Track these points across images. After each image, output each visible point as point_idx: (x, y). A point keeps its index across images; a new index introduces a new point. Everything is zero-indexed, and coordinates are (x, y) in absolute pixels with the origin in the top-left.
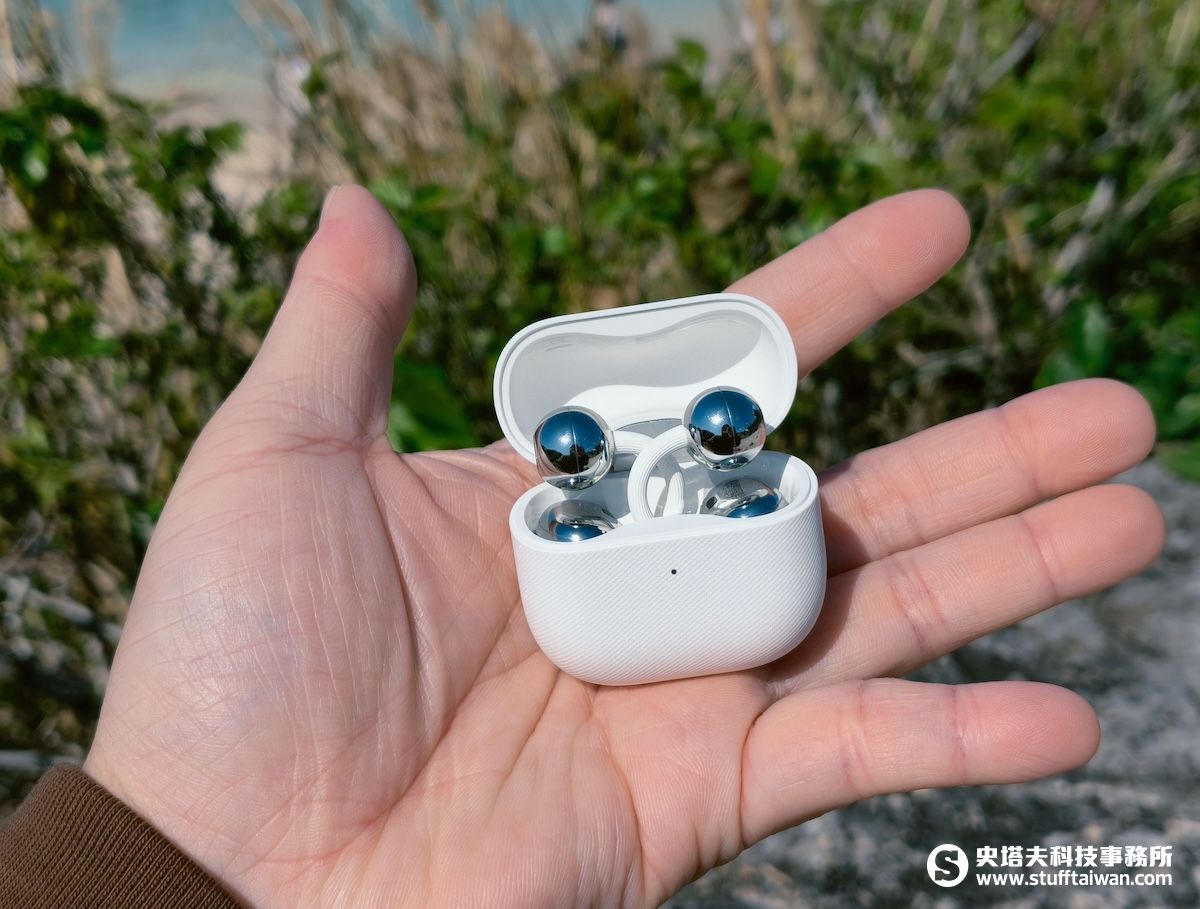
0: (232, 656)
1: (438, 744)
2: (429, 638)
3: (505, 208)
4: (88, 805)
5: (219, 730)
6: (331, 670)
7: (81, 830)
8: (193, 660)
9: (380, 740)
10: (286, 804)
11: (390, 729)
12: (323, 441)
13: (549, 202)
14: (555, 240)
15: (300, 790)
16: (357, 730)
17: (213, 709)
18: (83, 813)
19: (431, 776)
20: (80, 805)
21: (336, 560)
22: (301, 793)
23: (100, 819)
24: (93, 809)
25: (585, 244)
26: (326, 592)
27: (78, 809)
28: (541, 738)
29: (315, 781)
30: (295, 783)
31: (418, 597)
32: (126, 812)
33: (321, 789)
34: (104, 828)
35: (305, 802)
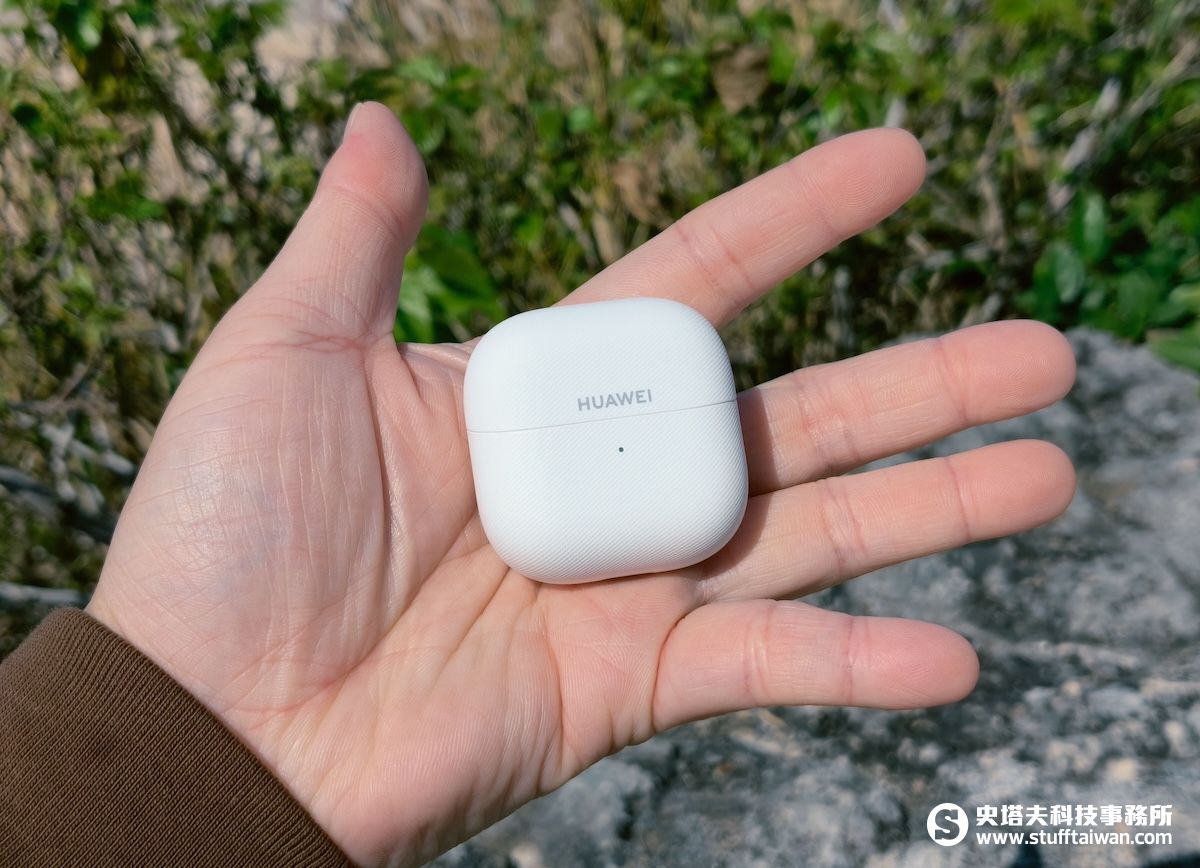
0: (225, 526)
1: (398, 619)
2: (401, 523)
3: (534, 94)
4: (91, 639)
5: (206, 590)
6: (310, 547)
7: (86, 661)
8: (191, 525)
9: (346, 613)
10: (257, 661)
11: (357, 605)
12: (328, 339)
13: (578, 91)
14: (580, 118)
15: (271, 649)
16: (326, 601)
17: (204, 571)
18: (87, 646)
19: (389, 646)
20: (84, 640)
21: (326, 450)
22: (272, 653)
23: (103, 651)
24: (96, 643)
25: (610, 121)
26: (314, 479)
27: (83, 643)
28: (487, 622)
29: (286, 643)
30: (268, 643)
31: (397, 487)
32: (126, 646)
33: (290, 650)
34: (107, 659)
35: (274, 660)
